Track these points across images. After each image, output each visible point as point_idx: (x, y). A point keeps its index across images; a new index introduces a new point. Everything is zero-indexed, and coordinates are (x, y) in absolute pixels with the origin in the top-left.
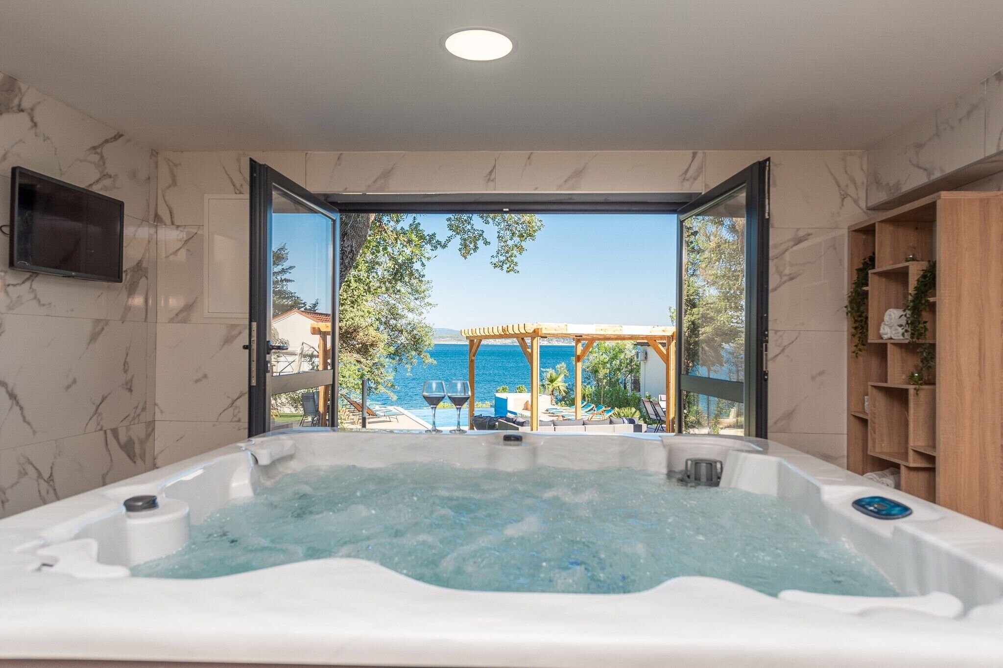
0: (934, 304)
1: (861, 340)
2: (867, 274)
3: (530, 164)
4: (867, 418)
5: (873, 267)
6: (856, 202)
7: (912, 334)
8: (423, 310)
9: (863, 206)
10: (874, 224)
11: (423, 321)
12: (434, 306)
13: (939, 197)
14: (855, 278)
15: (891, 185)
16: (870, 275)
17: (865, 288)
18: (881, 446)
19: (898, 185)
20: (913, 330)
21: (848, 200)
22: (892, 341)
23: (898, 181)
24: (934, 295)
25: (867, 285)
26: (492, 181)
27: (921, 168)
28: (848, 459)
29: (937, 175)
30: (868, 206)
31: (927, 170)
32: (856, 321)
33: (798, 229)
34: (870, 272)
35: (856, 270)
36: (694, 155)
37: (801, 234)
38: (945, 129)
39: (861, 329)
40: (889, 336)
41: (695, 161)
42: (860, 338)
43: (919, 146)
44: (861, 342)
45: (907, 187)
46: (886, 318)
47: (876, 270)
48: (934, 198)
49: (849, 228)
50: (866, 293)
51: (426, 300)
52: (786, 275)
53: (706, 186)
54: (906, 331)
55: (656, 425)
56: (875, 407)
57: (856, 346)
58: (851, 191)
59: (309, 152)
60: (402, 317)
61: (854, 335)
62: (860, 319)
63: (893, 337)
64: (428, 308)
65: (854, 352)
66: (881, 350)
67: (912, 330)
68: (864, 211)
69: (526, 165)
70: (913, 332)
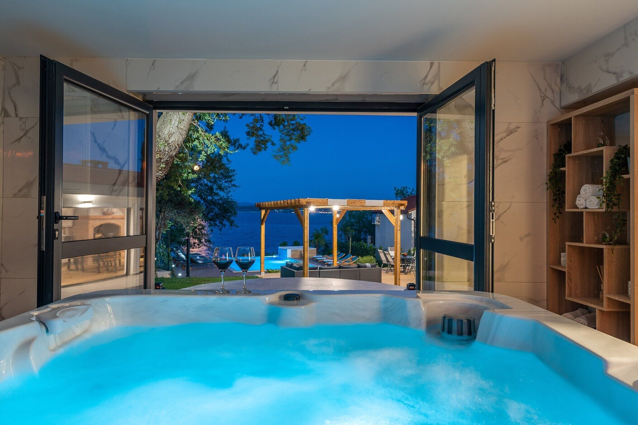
0: (628, 180)
1: (559, 209)
2: (564, 157)
3: (305, 70)
4: (565, 271)
5: (570, 152)
6: (553, 102)
7: (608, 204)
8: (231, 190)
9: (558, 106)
10: (571, 118)
11: (230, 198)
12: (238, 187)
13: (633, 93)
14: (553, 161)
15: (582, 88)
16: (567, 159)
17: (563, 169)
18: (576, 292)
19: (589, 88)
20: (608, 201)
21: (547, 101)
22: (588, 210)
23: (590, 85)
24: (627, 172)
25: (565, 166)
26: (276, 83)
27: (610, 73)
28: (547, 302)
29: (626, 77)
30: (562, 105)
31: (616, 74)
32: (555, 194)
33: (510, 123)
34: (567, 156)
35: (554, 155)
36: (432, 64)
37: (512, 127)
38: (634, 39)
39: (559, 201)
40: (584, 206)
41: (432, 69)
42: (558, 207)
43: (609, 56)
44: (558, 210)
45: (597, 89)
46: (582, 191)
47: (573, 154)
48: (627, 94)
49: (548, 122)
50: (564, 172)
51: (233, 183)
52: (501, 159)
53: (440, 88)
54: (603, 202)
55: (387, 268)
56: (571, 262)
57: (555, 214)
58: (549, 94)
59: (129, 59)
60: (217, 194)
61: (553, 206)
62: (557, 193)
63: (588, 207)
64: (234, 188)
65: (553, 219)
66: (578, 217)
67: (606, 201)
68: (558, 110)
69: (302, 71)
70: (608, 202)
